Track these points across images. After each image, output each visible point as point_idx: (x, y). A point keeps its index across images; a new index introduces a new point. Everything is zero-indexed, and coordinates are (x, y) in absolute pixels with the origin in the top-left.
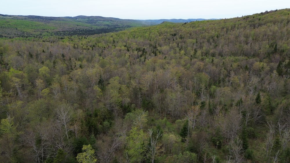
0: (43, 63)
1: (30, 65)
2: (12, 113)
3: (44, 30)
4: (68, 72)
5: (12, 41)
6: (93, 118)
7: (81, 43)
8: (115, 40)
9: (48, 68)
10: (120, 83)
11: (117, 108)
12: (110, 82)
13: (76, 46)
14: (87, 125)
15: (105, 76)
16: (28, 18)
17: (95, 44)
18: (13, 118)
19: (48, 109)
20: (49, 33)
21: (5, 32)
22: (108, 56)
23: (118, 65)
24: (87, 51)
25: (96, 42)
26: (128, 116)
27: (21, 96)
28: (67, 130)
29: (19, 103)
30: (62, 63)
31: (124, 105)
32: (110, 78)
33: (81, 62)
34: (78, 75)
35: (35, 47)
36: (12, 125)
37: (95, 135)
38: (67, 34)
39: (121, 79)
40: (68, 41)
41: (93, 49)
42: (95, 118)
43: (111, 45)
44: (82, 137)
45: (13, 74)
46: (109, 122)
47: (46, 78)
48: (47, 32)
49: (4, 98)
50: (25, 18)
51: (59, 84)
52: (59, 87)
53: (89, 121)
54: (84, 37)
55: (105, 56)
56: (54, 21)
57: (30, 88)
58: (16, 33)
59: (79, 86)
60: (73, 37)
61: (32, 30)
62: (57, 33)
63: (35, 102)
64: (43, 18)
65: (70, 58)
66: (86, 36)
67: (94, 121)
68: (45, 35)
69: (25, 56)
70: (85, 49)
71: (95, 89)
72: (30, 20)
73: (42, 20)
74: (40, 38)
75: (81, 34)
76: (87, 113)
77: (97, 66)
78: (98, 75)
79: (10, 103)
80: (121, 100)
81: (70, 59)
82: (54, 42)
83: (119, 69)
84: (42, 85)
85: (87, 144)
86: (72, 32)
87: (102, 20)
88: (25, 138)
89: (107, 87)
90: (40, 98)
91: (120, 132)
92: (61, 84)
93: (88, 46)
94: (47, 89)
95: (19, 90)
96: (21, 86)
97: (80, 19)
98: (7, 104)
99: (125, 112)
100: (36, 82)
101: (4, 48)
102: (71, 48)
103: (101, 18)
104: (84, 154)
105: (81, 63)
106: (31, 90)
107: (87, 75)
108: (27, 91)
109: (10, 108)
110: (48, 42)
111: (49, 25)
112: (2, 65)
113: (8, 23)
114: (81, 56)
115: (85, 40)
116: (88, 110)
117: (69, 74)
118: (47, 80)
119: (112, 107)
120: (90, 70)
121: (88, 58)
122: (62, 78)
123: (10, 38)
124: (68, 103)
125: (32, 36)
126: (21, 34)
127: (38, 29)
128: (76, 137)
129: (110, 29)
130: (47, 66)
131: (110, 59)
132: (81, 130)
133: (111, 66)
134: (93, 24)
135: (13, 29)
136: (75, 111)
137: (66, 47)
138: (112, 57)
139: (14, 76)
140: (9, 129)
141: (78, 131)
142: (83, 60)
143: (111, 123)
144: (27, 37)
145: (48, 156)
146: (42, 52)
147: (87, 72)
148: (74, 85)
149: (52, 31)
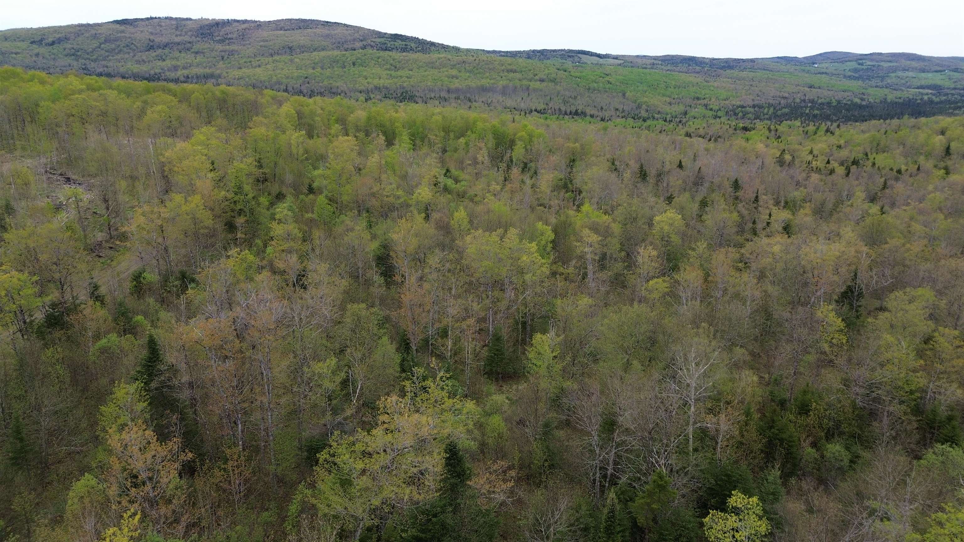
0: (670, 199)
1: (635, 200)
2: (561, 324)
3: (698, 99)
4: (740, 239)
5: (605, 129)
6: (792, 417)
7: (809, 148)
8: (953, 145)
9: (680, 216)
10: (931, 317)
11: (896, 408)
12: (889, 306)
13: (788, 157)
14: (761, 431)
15: (875, 277)
16: (660, 62)
17: (861, 156)
18: (561, 338)
19: (653, 342)
20: (711, 110)
21: (593, 101)
22: (908, 204)
23: (943, 245)
24: (823, 177)
25: (868, 150)
26: (940, 458)
27: (594, 285)
28: (695, 423)
29: (585, 301)
30: (727, 207)
31: (929, 407)
32: (892, 288)
33: (793, 214)
34: (771, 255)
35: (660, 150)
36: (554, 354)
37: (785, 476)
38: (766, 116)
39: (943, 303)
40: (764, 138)
41: (847, 175)
42: (796, 417)
43: (928, 165)
44: (736, 462)
45: (586, 220)
46: (847, 448)
47: (669, 248)
48: (706, 106)
49: (553, 279)
50: (654, 64)
51: (701, 273)
52: (701, 281)
53: (773, 421)
54: (823, 127)
55: (893, 205)
56: (735, 73)
57: (619, 266)
58: (620, 107)
59: (765, 291)
60: (783, 128)
61: (665, 99)
62: (733, 112)
63: (624, 308)
64: (704, 63)
65: (757, 197)
66: (835, 125)
67: (792, 425)
68: (697, 115)
69: (627, 175)
70: (818, 170)
71: (819, 314)
72: (665, 68)
73: (698, 68)
74: (680, 125)
75: (815, 116)
76: (771, 392)
77: (851, 234)
78: (843, 270)
79: (563, 296)
80: (921, 385)
81: (757, 199)
82: (719, 139)
83: (943, 262)
84: (653, 264)
85: (748, 493)
86: (786, 110)
87: (914, 69)
88: (578, 402)
89: (869, 320)
90: (640, 301)
91: (887, 504)
92: (709, 275)
93: (831, 162)
94: (664, 281)
95: (590, 267)
96: (597, 258)
97: (827, 65)
98: (555, 297)
99: (928, 436)
100: (638, 253)
101: (582, 145)
102: (770, 161)
103: (913, 60)
104: (732, 521)
105: (791, 217)
106: (621, 275)
107: (803, 263)
108: (610, 273)
109: (559, 310)
110: (700, 136)
111: (716, 84)
112: (567, 192)
113: (607, 78)
114: (797, 194)
115: (825, 138)
116: (777, 382)
117: (741, 246)
118: (669, 255)
119: (875, 400)
120: (819, 247)
121: (823, 204)
122: (714, 256)
123: (602, 120)
124: (715, 338)
125: (659, 116)
126: (632, 109)
127: (680, 96)
128: (718, 455)
129: (941, 102)
130: (681, 210)
131: (912, 218)
132: (739, 438)
133: (908, 245)
134: (873, 82)
135: (614, 94)
136: (732, 373)
137: (753, 158)
138: (921, 212)
139: (586, 227)
140: (546, 364)
141: (728, 440)
142: (801, 206)
143: (858, 457)
144: (644, 120)
145: (624, 479)
146: (675, 167)
147: (805, 249)
148: (750, 285)
149: (722, 105)
